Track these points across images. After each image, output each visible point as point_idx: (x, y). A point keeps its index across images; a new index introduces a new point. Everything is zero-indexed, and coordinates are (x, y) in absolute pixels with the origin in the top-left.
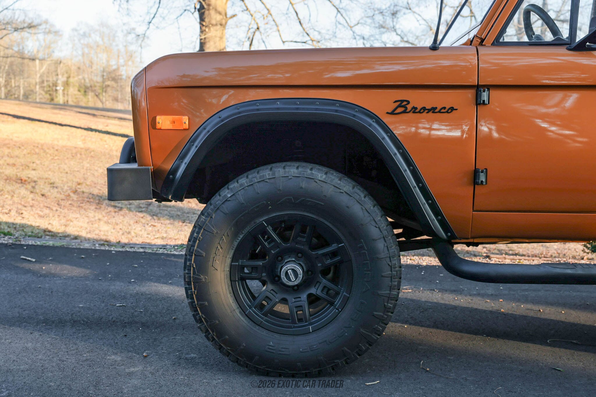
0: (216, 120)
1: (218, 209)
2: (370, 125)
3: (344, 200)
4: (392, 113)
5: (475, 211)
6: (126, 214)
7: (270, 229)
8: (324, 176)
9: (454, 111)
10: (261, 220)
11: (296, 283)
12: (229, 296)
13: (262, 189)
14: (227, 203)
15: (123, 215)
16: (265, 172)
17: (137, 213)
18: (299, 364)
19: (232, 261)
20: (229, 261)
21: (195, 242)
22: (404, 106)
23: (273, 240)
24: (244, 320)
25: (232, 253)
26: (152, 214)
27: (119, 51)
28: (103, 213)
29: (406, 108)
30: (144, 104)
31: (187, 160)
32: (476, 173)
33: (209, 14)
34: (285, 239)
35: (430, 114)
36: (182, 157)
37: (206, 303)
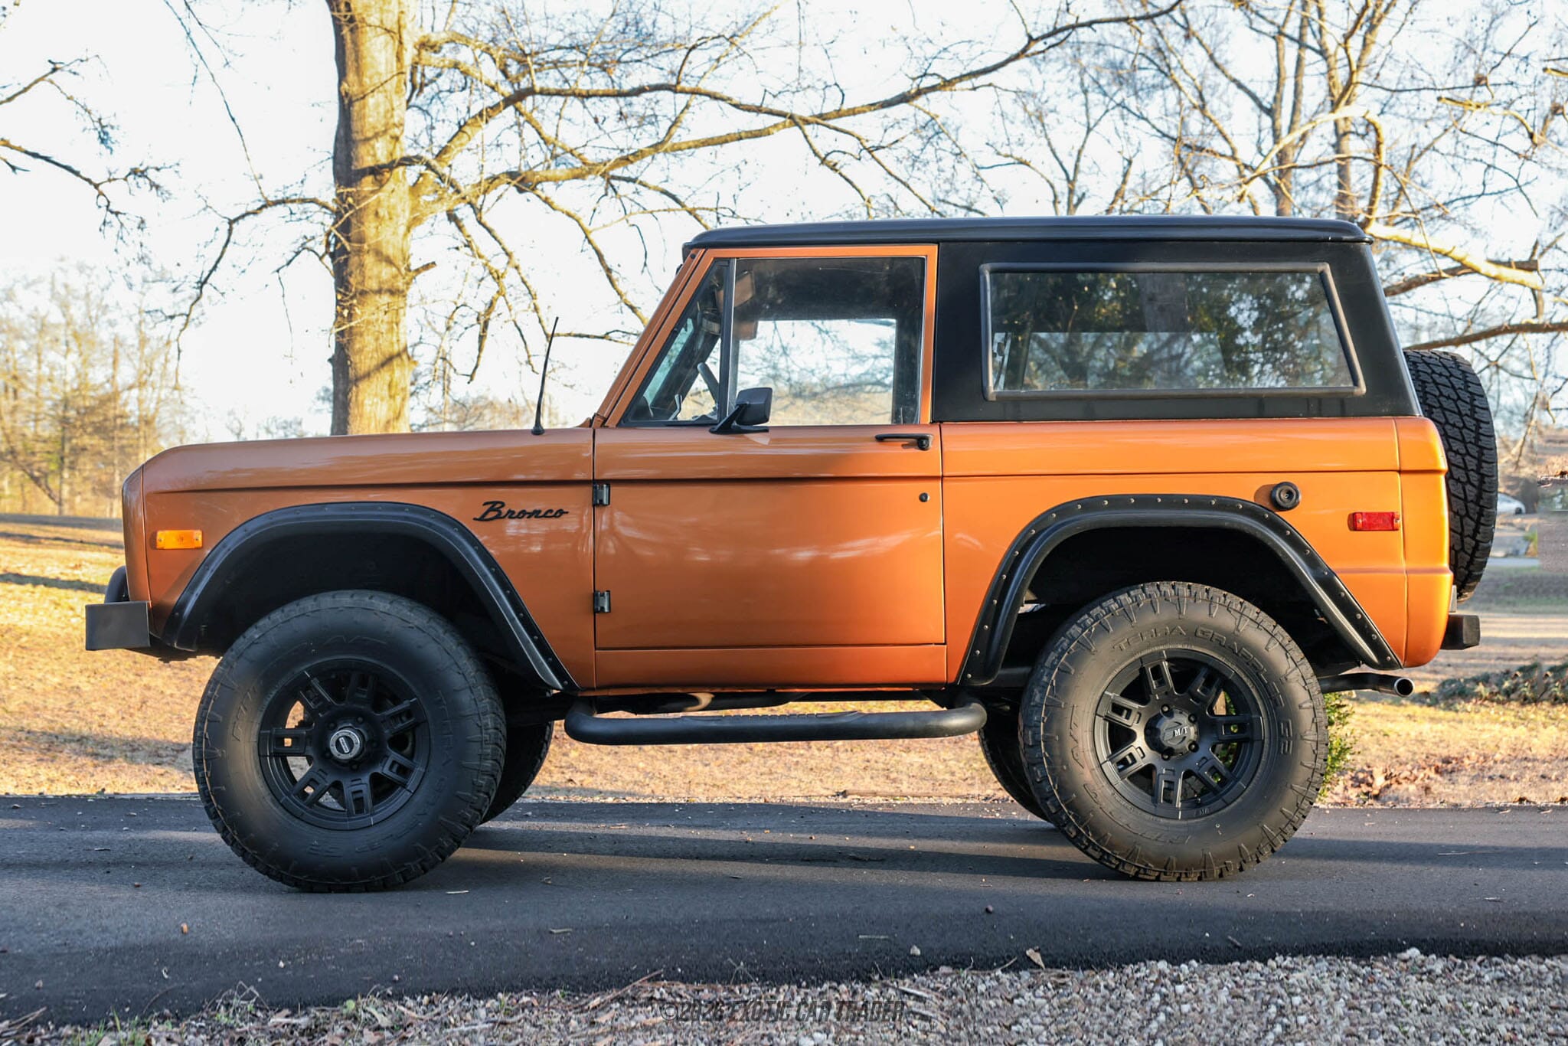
0: (240, 534)
1: (241, 655)
2: (451, 537)
3: (415, 638)
4: (482, 519)
5: (600, 649)
6: (121, 769)
7: (315, 682)
8: (388, 606)
9: (564, 516)
10: (302, 668)
11: (350, 756)
12: (256, 777)
13: (302, 625)
14: (254, 647)
15: (115, 772)
16: (308, 604)
17: (151, 767)
18: (354, 869)
19: (262, 727)
20: (256, 728)
21: (208, 703)
22: (497, 510)
23: (320, 698)
24: (277, 812)
25: (260, 716)
26: (186, 768)
27: (117, 341)
28: (64, 768)
29: (500, 513)
30: (141, 514)
31: (199, 590)
32: (596, 597)
33: (362, 265)
34: (338, 696)
35: (533, 518)
36: (192, 587)
37: (224, 788)
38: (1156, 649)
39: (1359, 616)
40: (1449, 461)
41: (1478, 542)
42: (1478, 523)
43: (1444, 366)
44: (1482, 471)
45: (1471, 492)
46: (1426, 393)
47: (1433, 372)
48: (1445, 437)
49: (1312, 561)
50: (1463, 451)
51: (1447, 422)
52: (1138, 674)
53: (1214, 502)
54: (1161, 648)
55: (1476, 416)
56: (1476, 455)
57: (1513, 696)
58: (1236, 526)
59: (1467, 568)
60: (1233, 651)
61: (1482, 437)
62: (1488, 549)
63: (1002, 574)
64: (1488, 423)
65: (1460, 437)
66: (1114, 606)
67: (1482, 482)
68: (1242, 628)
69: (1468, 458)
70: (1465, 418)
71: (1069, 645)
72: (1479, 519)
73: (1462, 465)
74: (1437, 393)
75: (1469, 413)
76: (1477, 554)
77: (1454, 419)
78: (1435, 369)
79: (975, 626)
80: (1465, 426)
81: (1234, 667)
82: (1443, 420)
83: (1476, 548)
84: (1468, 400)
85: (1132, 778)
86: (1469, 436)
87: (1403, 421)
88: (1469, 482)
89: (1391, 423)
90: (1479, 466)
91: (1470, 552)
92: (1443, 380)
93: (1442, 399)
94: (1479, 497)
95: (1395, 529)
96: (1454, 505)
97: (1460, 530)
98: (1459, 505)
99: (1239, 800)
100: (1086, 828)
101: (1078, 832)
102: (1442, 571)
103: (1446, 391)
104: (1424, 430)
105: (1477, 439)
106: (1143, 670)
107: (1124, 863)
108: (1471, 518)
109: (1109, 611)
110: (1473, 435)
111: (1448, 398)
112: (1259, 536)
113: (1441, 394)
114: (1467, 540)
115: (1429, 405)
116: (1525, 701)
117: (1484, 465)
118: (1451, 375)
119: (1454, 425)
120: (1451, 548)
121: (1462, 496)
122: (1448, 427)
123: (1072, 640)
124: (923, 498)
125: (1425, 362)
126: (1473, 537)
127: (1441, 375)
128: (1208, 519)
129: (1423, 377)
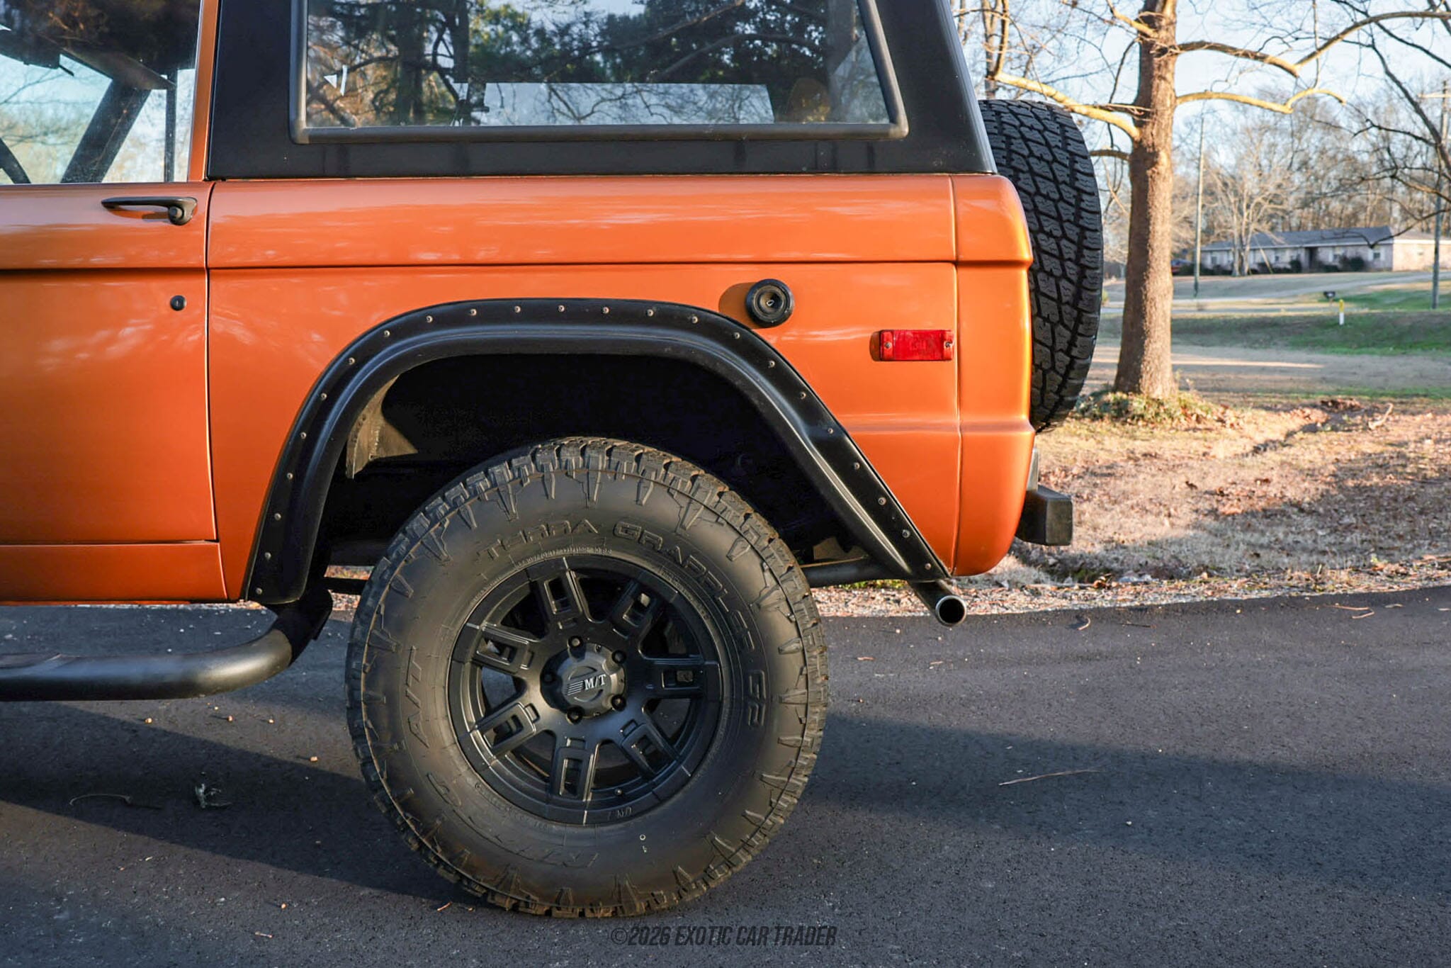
38: (552, 554)
39: (883, 501)
40: (1037, 248)
41: (1073, 358)
42: (1075, 333)
43: (1037, 117)
44: (1083, 261)
45: (1068, 290)
46: (1011, 151)
47: (1022, 124)
48: (1032, 212)
49: (811, 411)
50: (1058, 233)
51: (1038, 192)
52: (528, 591)
53: (651, 313)
54: (560, 552)
55: (1077, 184)
56: (1076, 238)
57: (1086, 414)
58: (682, 354)
59: (1058, 393)
60: (675, 560)
61: (1084, 214)
62: (1086, 367)
63: (301, 430)
64: (1092, 194)
65: (1054, 214)
66: (483, 484)
67: (1082, 276)
68: (689, 523)
69: (1064, 242)
70: (1062, 186)
71: (409, 548)
72: (1076, 327)
73: (1056, 253)
74: (1026, 152)
75: (1067, 180)
76: (1072, 374)
77: (1046, 187)
78: (1025, 120)
79: (261, 518)
80: (1061, 198)
81: (676, 585)
82: (1032, 190)
83: (1070, 367)
84: (1067, 163)
85: (518, 753)
86: (1067, 212)
87: (967, 182)
88: (1064, 276)
89: (947, 183)
90: (1079, 255)
91: (1062, 371)
92: (1035, 135)
93: (1032, 160)
94: (1078, 296)
95: (945, 358)
96: (1044, 308)
97: (1049, 343)
98: (1049, 308)
99: (679, 796)
100: (432, 841)
101: (421, 844)
102: (1017, 426)
103: (1037, 150)
104: (996, 195)
105: (1078, 216)
106: (535, 587)
107: (494, 893)
108: (1065, 326)
109: (475, 493)
110: (1073, 210)
111: (1040, 158)
112: (721, 370)
113: (1031, 154)
114: (1060, 356)
115: (1014, 169)
116: (1095, 418)
117: (1086, 252)
118: (1046, 129)
119: (1047, 197)
120: (1035, 366)
121: (1055, 296)
122: (1038, 199)
123: (414, 540)
124: (177, 304)
125: (1011, 112)
126: (1068, 352)
127: (1031, 128)
128: (641, 342)
129: (1009, 130)
